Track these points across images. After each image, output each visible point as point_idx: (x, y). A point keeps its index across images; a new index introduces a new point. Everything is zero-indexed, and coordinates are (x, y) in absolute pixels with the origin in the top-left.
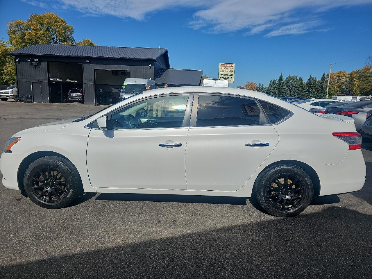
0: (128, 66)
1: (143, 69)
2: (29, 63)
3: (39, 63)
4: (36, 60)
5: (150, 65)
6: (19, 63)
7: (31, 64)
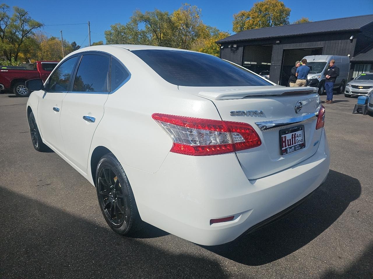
0: (322, 42)
1: (340, 44)
2: (230, 49)
3: (237, 48)
4: (235, 46)
5: (351, 38)
6: (223, 50)
7: (231, 50)
